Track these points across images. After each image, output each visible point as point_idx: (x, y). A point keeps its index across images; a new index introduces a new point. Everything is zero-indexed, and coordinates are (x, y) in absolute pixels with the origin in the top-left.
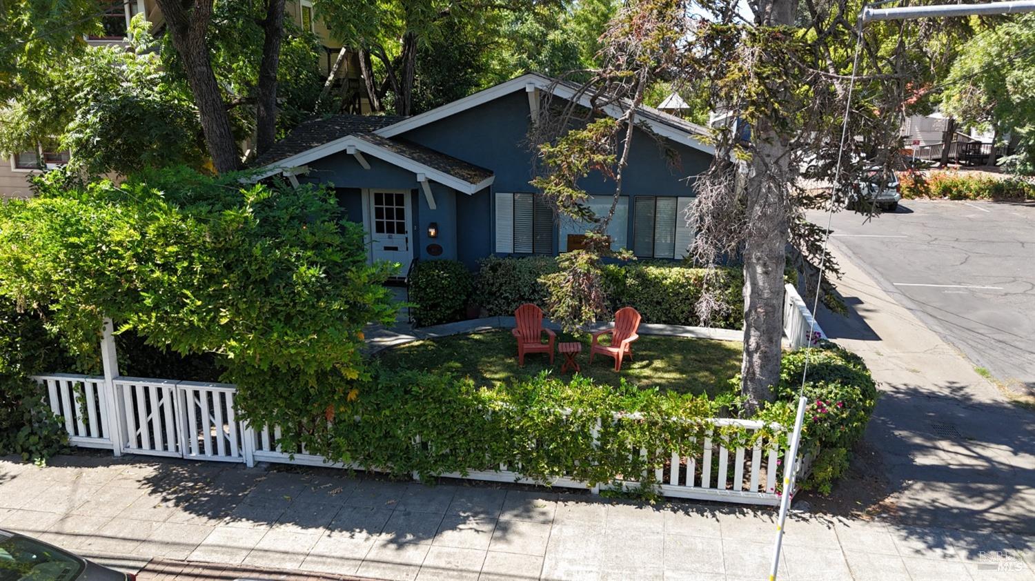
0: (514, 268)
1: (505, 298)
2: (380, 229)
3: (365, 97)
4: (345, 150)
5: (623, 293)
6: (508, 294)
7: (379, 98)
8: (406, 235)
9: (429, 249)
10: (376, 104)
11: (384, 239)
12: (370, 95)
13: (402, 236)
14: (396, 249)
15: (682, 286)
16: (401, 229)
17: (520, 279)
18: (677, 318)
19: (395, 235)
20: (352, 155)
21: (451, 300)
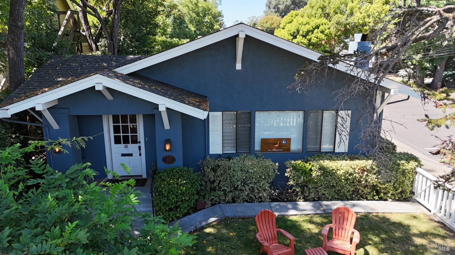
0: (229, 169)
1: (223, 190)
2: (117, 141)
3: (85, 42)
4: (94, 87)
5: (309, 181)
6: (225, 188)
7: (95, 44)
8: (139, 145)
9: (165, 160)
10: (94, 46)
11: (121, 148)
12: (89, 41)
13: (136, 146)
14: (131, 155)
15: (351, 174)
16: (135, 141)
17: (234, 176)
18: (346, 196)
19: (130, 145)
20: (99, 91)
21: (187, 201)
